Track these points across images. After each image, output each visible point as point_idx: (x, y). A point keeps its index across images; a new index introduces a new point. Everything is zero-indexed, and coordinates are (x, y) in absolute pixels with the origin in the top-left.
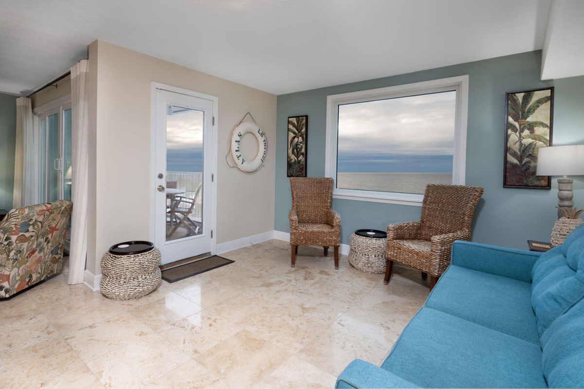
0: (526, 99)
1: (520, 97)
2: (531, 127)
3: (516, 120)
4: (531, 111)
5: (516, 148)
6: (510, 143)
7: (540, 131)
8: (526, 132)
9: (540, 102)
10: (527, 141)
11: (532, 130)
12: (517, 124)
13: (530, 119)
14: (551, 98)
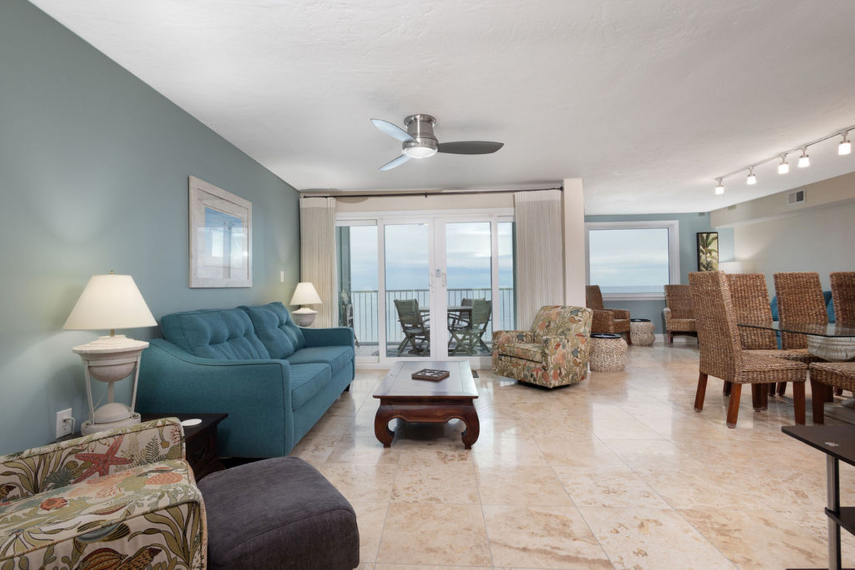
0: (708, 237)
1: (705, 235)
2: (710, 252)
3: (704, 248)
4: (710, 244)
5: (704, 263)
6: (702, 261)
7: (714, 254)
8: (708, 255)
9: (713, 239)
10: (709, 259)
11: (710, 253)
12: (704, 250)
13: (710, 248)
14: (717, 238)
